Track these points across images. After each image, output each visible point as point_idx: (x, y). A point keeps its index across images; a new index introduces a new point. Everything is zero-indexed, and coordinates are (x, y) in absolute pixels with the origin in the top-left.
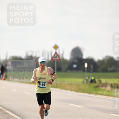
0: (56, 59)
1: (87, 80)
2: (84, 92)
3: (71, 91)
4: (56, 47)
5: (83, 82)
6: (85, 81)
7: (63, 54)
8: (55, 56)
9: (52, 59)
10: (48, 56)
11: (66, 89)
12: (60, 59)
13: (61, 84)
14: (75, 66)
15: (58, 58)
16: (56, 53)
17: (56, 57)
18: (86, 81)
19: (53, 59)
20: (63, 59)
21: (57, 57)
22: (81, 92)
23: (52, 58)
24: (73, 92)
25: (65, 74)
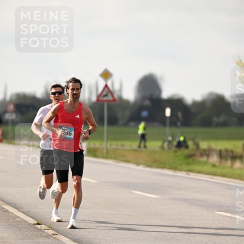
0: (105, 98)
1: (170, 142)
2: (163, 168)
3: (138, 164)
4: (106, 75)
5: (162, 147)
6: (166, 145)
7: (121, 90)
8: (105, 93)
9: (98, 100)
10: (90, 93)
11: (128, 161)
12: (114, 100)
13: (116, 150)
14: (145, 114)
15: (110, 98)
16: (106, 86)
17: (106, 95)
18: (168, 145)
19: (101, 98)
20: (121, 99)
21: (109, 94)
22: (157, 167)
23: (98, 97)
24: (141, 168)
25: (125, 129)
